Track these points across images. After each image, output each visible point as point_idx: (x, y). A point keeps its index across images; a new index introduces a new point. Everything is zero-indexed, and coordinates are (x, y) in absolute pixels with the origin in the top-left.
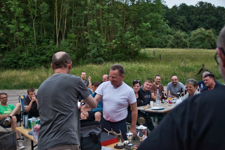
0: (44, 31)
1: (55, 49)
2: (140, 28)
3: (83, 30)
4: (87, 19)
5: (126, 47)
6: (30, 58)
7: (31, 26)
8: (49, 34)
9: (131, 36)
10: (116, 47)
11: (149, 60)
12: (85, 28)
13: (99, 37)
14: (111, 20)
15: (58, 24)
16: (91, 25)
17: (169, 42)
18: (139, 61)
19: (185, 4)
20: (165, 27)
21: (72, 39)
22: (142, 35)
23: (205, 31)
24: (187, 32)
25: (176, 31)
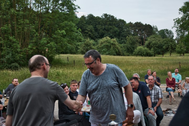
11: (64, 65)
13: (14, 42)
17: (79, 49)
19: (92, 15)
22: (57, 42)
23: (110, 40)
24: (94, 40)
25: (85, 38)
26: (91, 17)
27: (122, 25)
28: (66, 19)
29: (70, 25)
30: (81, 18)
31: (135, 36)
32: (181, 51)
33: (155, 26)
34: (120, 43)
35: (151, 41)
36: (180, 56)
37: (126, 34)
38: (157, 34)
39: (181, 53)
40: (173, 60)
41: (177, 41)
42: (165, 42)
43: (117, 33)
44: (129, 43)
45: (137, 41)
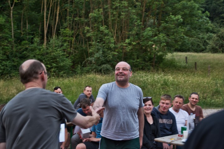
0: (25, 24)
1: (42, 50)
2: (167, 22)
3: (83, 24)
4: (90, 8)
5: (145, 51)
6: (4, 62)
7: (7, 16)
8: (34, 29)
9: (153, 35)
10: (130, 50)
11: (179, 70)
12: (86, 21)
14: (124, 10)
15: (47, 14)
16: (94, 17)
17: (209, 44)
18: (163, 71)
20: (203, 21)
21: (67, 36)
25: (220, 27)
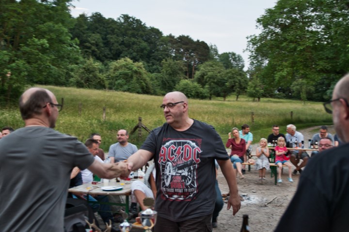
9: (10, 60)
19: (100, 15)
22: (30, 61)
23: (132, 64)
24: (102, 61)
25: (84, 58)
26: (98, 18)
27: (155, 38)
28: (50, 18)
29: (58, 30)
30: (78, 19)
31: (177, 60)
32: (254, 93)
33: (213, 45)
34: (150, 71)
35: (206, 72)
36: (254, 101)
37: (161, 55)
38: (216, 59)
39: (255, 96)
40: (240, 108)
41: (250, 74)
42: (229, 75)
43: (145, 52)
44: (167, 71)
45: (181, 70)
